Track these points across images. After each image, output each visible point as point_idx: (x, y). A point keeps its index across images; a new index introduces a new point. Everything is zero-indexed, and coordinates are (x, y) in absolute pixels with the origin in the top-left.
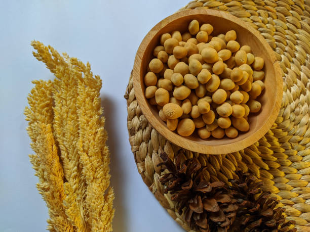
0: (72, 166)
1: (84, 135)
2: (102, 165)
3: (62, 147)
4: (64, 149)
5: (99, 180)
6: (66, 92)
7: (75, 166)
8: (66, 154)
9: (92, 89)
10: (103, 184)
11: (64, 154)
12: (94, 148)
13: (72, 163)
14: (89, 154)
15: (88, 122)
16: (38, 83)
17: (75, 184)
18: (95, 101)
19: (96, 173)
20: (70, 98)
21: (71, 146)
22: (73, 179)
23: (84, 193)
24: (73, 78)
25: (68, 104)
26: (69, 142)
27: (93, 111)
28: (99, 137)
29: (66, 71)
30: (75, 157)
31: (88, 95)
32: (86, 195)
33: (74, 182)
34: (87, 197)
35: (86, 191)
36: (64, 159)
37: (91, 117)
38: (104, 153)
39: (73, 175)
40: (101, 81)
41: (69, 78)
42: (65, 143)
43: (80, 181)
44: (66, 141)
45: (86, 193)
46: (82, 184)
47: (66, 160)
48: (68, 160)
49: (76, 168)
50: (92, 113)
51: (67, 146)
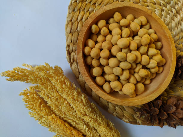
0: (82, 126)
1: (77, 106)
2: (98, 115)
3: (69, 121)
4: (71, 121)
5: (102, 123)
6: (46, 89)
7: (84, 125)
8: (75, 123)
9: (59, 77)
10: (105, 123)
11: (74, 124)
12: (88, 110)
13: (81, 125)
14: (87, 115)
15: (73, 98)
16: (24, 94)
17: (91, 134)
18: (67, 83)
19: (98, 121)
20: (51, 90)
21: (74, 117)
22: (88, 132)
23: (98, 134)
24: (43, 78)
25: (52, 95)
26: (71, 116)
27: (71, 90)
28: (85, 102)
29: (35, 76)
30: (80, 121)
31: (61, 82)
32: (100, 134)
33: (90, 133)
34: (101, 135)
35: (98, 132)
36: (75, 126)
37: (73, 94)
38: (93, 107)
39: (86, 131)
40: (60, 68)
41: (41, 79)
42: (70, 118)
43: (92, 130)
44: (69, 117)
45: (99, 133)
46: (94, 130)
47: (77, 126)
48: (78, 125)
49: (85, 126)
50: (71, 91)
51: (72, 119)
